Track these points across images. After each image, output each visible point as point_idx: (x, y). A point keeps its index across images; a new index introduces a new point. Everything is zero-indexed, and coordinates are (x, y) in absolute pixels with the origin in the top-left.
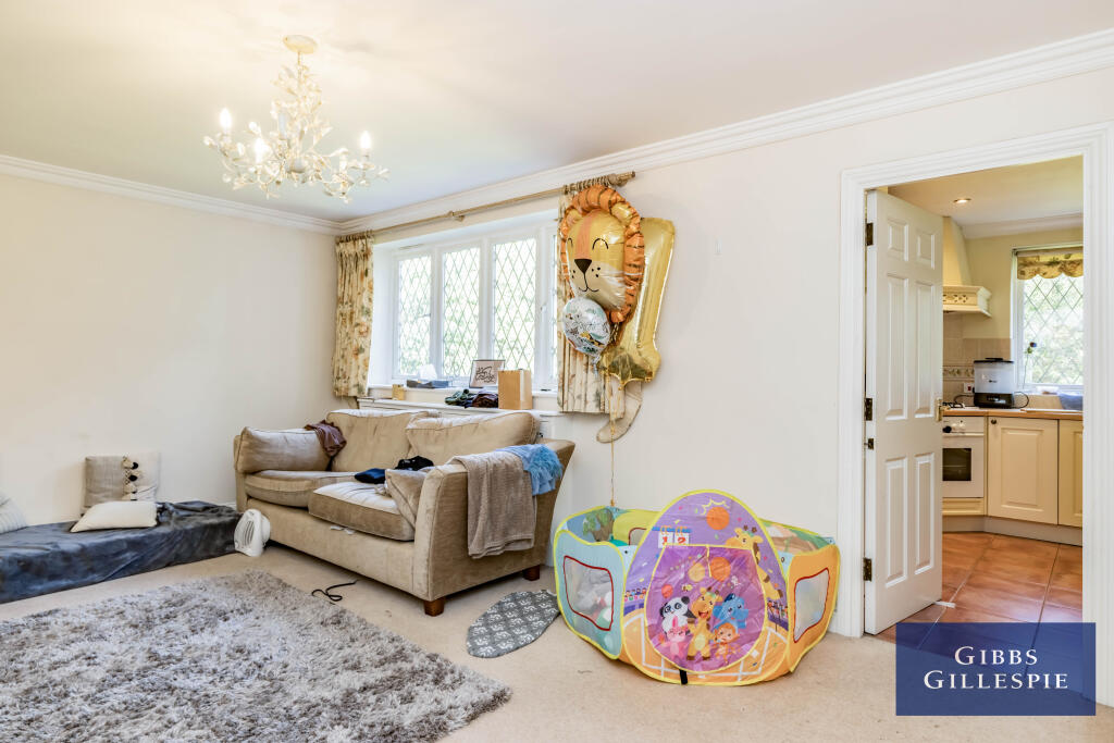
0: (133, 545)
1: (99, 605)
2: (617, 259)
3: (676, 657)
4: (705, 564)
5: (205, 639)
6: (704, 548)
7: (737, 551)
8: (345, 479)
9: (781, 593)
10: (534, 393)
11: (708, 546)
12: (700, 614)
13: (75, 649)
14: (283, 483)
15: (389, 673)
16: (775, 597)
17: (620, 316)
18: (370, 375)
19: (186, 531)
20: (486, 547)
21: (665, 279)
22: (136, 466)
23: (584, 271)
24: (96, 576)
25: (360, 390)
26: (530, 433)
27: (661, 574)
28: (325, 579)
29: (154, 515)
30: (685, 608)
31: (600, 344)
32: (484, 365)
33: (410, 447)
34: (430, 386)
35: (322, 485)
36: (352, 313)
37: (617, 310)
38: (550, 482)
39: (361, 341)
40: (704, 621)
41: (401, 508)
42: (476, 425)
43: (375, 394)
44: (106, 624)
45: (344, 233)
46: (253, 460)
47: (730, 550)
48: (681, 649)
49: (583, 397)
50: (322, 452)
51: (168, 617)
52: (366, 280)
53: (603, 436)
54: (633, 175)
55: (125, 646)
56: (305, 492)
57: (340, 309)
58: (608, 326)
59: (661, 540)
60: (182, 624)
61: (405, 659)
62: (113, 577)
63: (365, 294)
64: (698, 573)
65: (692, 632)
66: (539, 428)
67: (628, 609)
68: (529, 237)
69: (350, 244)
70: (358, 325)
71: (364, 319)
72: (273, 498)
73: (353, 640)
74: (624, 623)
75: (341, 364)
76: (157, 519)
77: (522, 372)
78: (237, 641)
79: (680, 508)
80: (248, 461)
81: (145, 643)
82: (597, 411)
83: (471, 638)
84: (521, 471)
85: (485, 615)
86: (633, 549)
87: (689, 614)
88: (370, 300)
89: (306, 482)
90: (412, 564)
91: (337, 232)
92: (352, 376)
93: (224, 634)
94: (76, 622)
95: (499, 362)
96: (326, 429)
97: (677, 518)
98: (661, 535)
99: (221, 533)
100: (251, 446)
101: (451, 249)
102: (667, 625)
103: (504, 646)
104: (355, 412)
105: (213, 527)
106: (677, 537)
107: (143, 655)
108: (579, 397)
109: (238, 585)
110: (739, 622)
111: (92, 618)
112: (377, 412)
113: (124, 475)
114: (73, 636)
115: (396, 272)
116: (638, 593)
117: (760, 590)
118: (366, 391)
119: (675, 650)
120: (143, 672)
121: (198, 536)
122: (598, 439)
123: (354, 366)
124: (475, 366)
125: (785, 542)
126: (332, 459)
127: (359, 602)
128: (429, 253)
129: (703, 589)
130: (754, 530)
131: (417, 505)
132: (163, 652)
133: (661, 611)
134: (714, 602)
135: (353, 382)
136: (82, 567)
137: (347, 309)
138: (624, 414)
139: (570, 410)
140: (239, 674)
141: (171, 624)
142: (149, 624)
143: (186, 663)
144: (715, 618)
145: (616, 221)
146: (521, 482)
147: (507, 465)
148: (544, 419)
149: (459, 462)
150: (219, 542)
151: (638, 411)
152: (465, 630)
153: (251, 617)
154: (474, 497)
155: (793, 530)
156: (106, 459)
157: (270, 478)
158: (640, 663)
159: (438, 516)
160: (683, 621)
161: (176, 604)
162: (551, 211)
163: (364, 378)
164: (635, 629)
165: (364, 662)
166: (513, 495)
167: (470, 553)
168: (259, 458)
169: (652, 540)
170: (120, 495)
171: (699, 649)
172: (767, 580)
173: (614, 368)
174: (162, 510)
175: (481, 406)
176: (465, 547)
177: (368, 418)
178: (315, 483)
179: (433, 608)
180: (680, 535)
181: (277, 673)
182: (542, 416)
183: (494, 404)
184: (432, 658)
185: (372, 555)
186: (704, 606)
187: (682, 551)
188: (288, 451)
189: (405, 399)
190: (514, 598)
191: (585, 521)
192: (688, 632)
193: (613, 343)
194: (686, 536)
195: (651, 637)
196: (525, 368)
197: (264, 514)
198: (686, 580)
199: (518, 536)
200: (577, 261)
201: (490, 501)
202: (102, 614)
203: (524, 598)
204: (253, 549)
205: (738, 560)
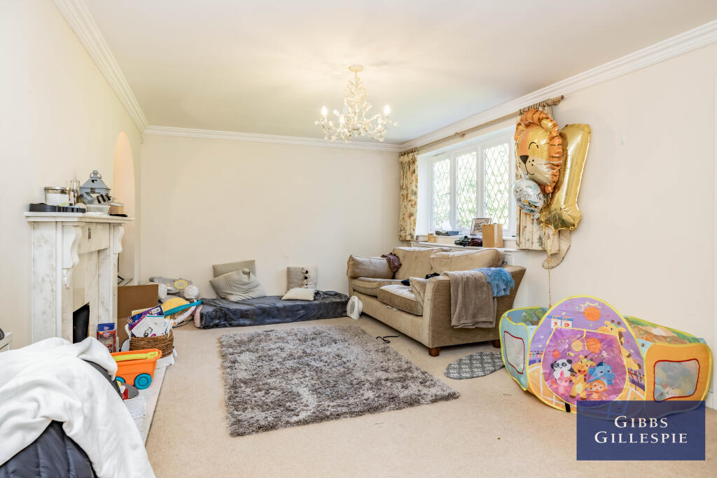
0: (304, 307)
1: (288, 331)
2: (546, 154)
3: (563, 394)
4: (583, 341)
5: (326, 349)
6: (583, 332)
7: (606, 335)
8: (396, 283)
9: (640, 366)
10: (504, 238)
11: (585, 330)
12: (579, 371)
13: (277, 345)
14: (367, 283)
15: (401, 376)
16: (636, 368)
17: (550, 189)
18: (416, 229)
19: (325, 304)
20: (461, 322)
21: (584, 164)
22: (307, 272)
23: (525, 162)
24: (289, 319)
25: (412, 237)
26: (499, 261)
27: (552, 344)
28: (384, 332)
29: (313, 295)
30: (569, 366)
31: (536, 207)
32: (479, 222)
33: (432, 268)
34: (447, 234)
35: (384, 285)
36: (407, 194)
37: (548, 186)
38: (504, 289)
39: (412, 210)
40: (582, 376)
41: (418, 298)
42: (467, 256)
43: (420, 239)
44: (290, 338)
45: (403, 150)
46: (356, 271)
47: (601, 334)
48: (566, 390)
49: (530, 241)
50: (389, 269)
51: (313, 339)
52: (414, 175)
53: (546, 265)
54: (562, 97)
55: (295, 347)
56: (376, 288)
57: (402, 192)
58: (541, 196)
59: (553, 324)
60: (317, 342)
61: (411, 372)
62: (296, 321)
63: (414, 184)
64: (577, 346)
65: (574, 381)
66: (504, 258)
67: (531, 362)
68: (506, 142)
69: (406, 156)
70: (410, 201)
71: (413, 197)
72: (363, 291)
73: (388, 360)
74: (529, 370)
75: (402, 223)
76: (314, 297)
77: (496, 226)
78: (338, 352)
79: (566, 305)
80: (353, 271)
81: (303, 347)
82: (540, 248)
83: (448, 369)
84: (485, 282)
85: (461, 360)
86: (535, 327)
87: (571, 370)
88: (416, 187)
89: (376, 283)
90: (422, 328)
91: (400, 150)
92: (408, 228)
93: (332, 349)
94: (279, 336)
95: (487, 220)
96: (391, 257)
97: (564, 311)
98: (553, 321)
99: (341, 306)
100: (353, 265)
101: (460, 154)
102: (557, 374)
103: (464, 375)
104: (407, 248)
105: (337, 303)
106: (563, 323)
107: (301, 351)
108: (528, 240)
109: (345, 330)
110: (608, 381)
111: (285, 335)
112: (417, 249)
113: (302, 276)
114: (278, 340)
115: (432, 170)
116: (538, 354)
117: (622, 362)
118: (415, 238)
119: (562, 390)
120: (300, 357)
121: (330, 306)
122: (543, 266)
123: (409, 224)
124: (474, 222)
125: (668, 339)
126: (394, 273)
127: (397, 345)
128: (449, 157)
129: (581, 356)
130: (619, 323)
131: (424, 296)
132: (308, 351)
133: (552, 366)
134: (589, 365)
135: (408, 232)
136: (284, 314)
137: (405, 192)
138: (559, 250)
139: (523, 248)
140: (335, 364)
141: (314, 342)
142: (305, 340)
143: (316, 357)
144: (590, 376)
145: (544, 130)
146: (485, 289)
147: (475, 278)
148: (507, 253)
149: (446, 274)
150: (340, 310)
151: (568, 249)
152: (447, 365)
153: (346, 344)
154: (454, 293)
155: (673, 331)
156: (295, 268)
157: (361, 280)
158: (540, 394)
159: (434, 303)
160: (567, 374)
161: (317, 334)
162: (511, 127)
163: (414, 230)
164: (536, 374)
165: (391, 369)
166: (480, 295)
167: (452, 325)
168: (357, 271)
169: (548, 324)
170: (301, 286)
171: (579, 393)
172: (629, 356)
173: (548, 222)
174: (317, 294)
175: (472, 246)
176: (451, 321)
177: (413, 252)
178: (381, 284)
179: (433, 352)
180: (566, 322)
181: (351, 366)
182: (506, 251)
183: (480, 244)
184: (423, 373)
185: (404, 322)
186: (583, 367)
187: (566, 331)
188: (372, 268)
189: (435, 241)
190: (481, 354)
191: (524, 314)
192: (571, 381)
193: (547, 206)
194: (570, 323)
195: (546, 380)
196: (497, 222)
197: (359, 299)
198: (570, 349)
199: (484, 319)
200: (521, 157)
201: (464, 297)
202: (289, 334)
203: (487, 355)
204: (355, 315)
205: (608, 342)
